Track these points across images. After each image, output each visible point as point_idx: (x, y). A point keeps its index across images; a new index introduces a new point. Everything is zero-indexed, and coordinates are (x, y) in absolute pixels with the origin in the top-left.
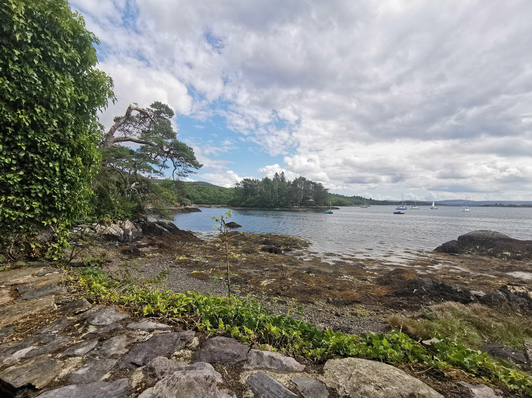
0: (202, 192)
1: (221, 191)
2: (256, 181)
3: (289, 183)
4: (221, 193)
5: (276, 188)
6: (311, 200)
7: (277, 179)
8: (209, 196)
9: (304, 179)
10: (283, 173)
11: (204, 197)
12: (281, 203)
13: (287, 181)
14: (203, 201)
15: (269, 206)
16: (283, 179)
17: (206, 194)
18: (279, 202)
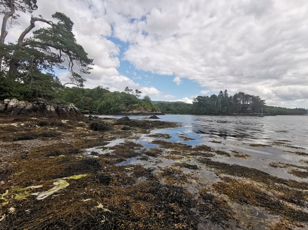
0: (177, 107)
1: (188, 106)
2: (206, 97)
3: (231, 97)
4: (188, 107)
5: (220, 101)
6: (249, 109)
7: (222, 95)
8: (181, 109)
9: (243, 94)
10: (226, 90)
11: (178, 110)
12: (223, 111)
13: (229, 96)
14: (177, 111)
15: (214, 113)
16: (226, 94)
17: (179, 108)
18: (222, 110)
